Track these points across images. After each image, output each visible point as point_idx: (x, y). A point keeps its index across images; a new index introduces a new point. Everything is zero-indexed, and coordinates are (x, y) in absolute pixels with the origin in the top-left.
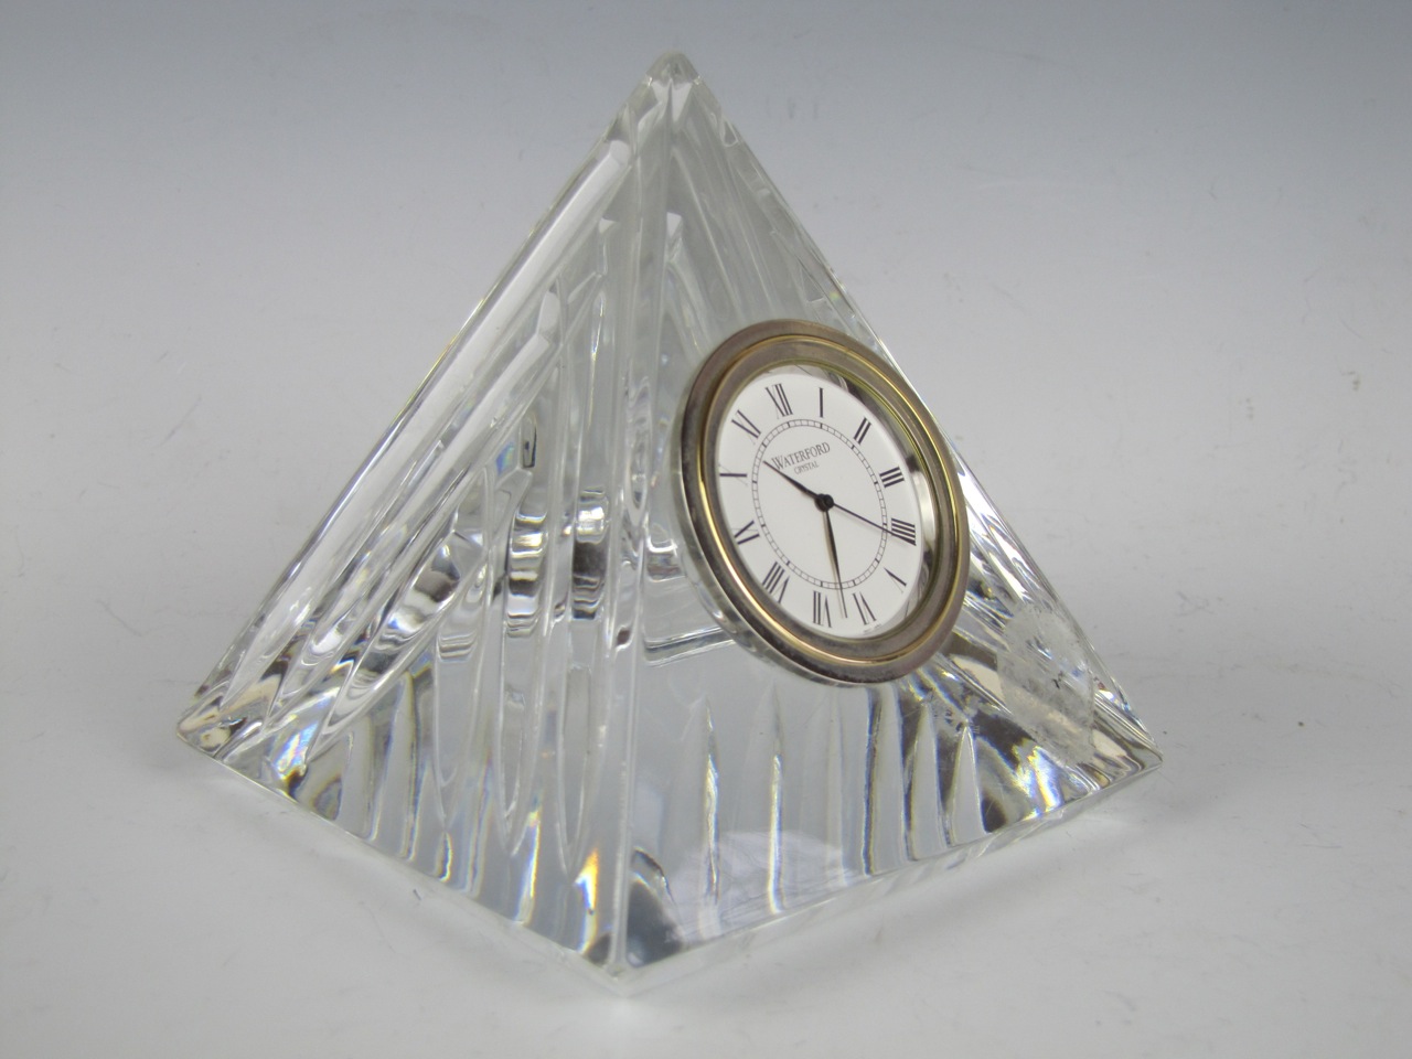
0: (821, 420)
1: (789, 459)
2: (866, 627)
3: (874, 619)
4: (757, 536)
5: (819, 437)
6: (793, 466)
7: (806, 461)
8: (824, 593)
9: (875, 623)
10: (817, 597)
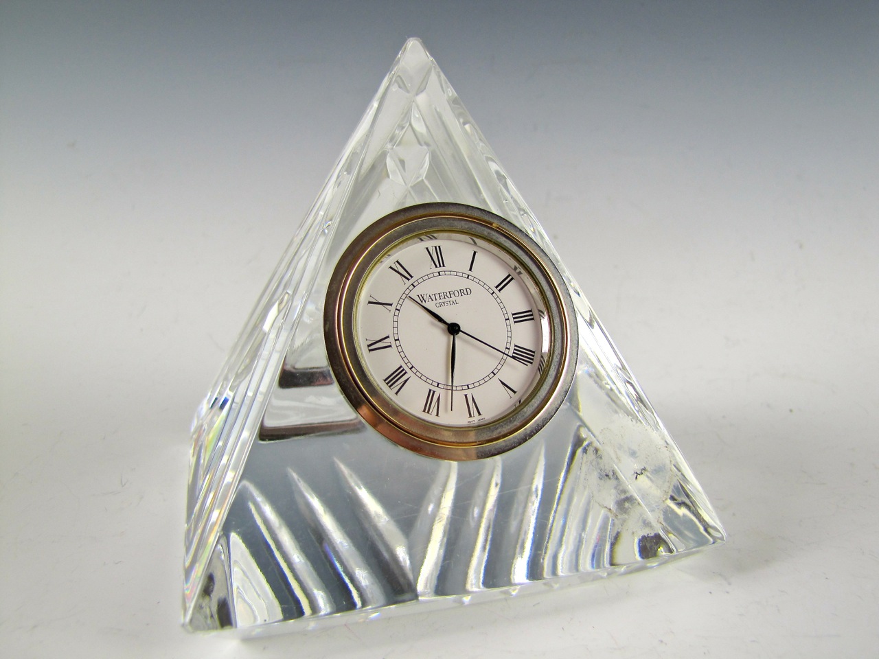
0: (469, 273)
1: (433, 297)
2: (471, 419)
3: (480, 414)
4: (390, 346)
5: (464, 284)
6: (435, 302)
7: (447, 299)
8: (438, 391)
9: (481, 417)
10: (431, 394)
